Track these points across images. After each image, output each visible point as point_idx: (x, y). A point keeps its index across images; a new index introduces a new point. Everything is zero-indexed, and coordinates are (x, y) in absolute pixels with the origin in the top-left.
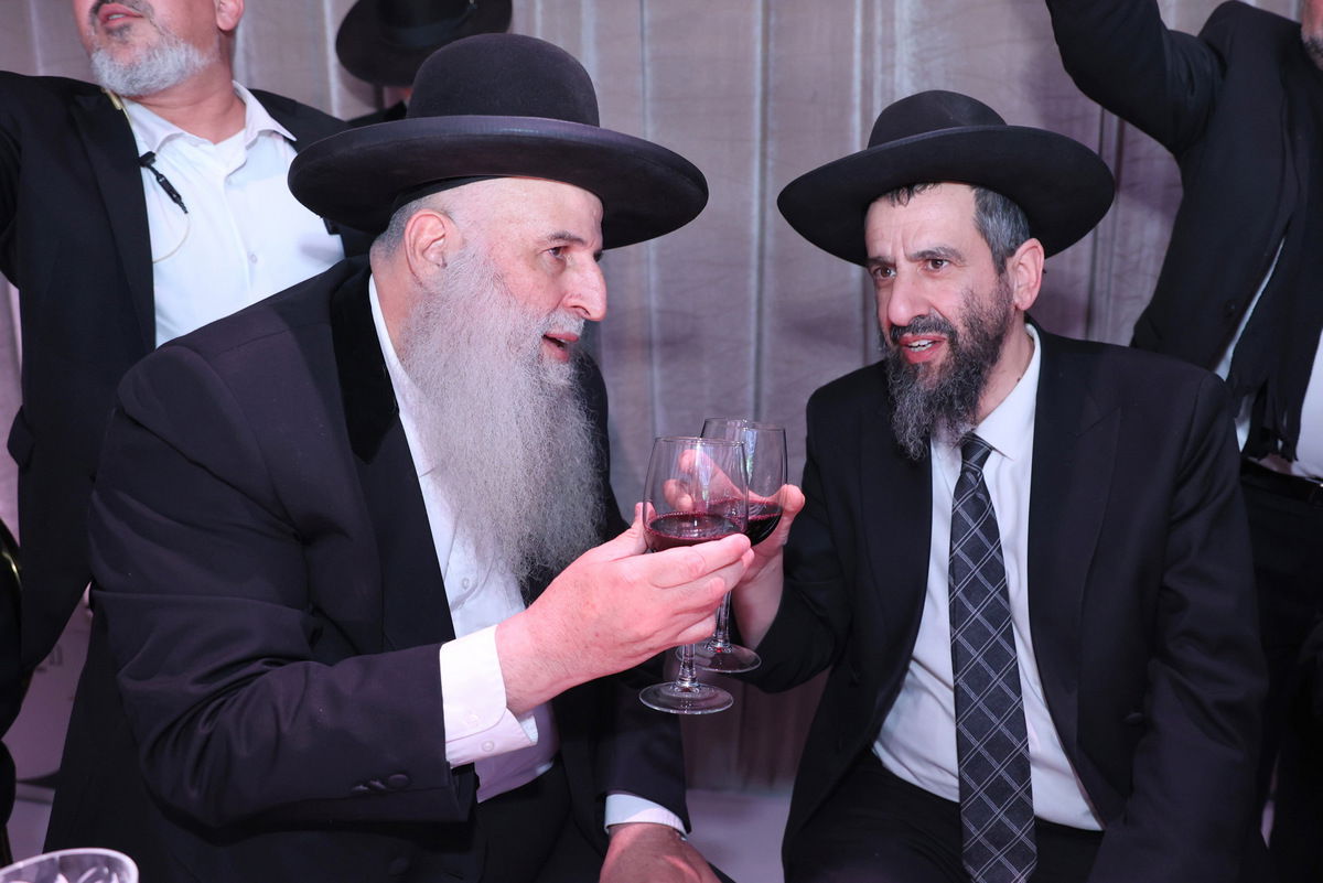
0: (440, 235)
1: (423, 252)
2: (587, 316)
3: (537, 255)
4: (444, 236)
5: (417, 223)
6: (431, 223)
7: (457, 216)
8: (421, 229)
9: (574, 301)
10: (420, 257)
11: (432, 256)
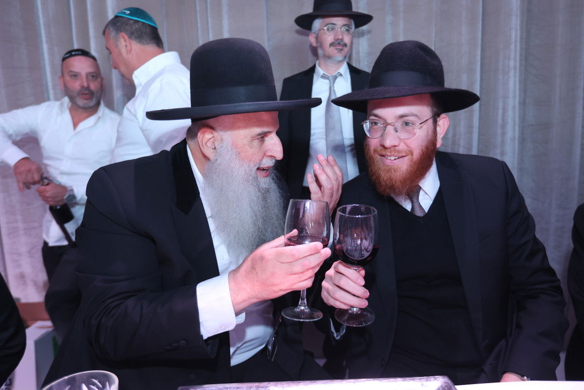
1: (205, 143)
4: (213, 137)
9: (269, 154)
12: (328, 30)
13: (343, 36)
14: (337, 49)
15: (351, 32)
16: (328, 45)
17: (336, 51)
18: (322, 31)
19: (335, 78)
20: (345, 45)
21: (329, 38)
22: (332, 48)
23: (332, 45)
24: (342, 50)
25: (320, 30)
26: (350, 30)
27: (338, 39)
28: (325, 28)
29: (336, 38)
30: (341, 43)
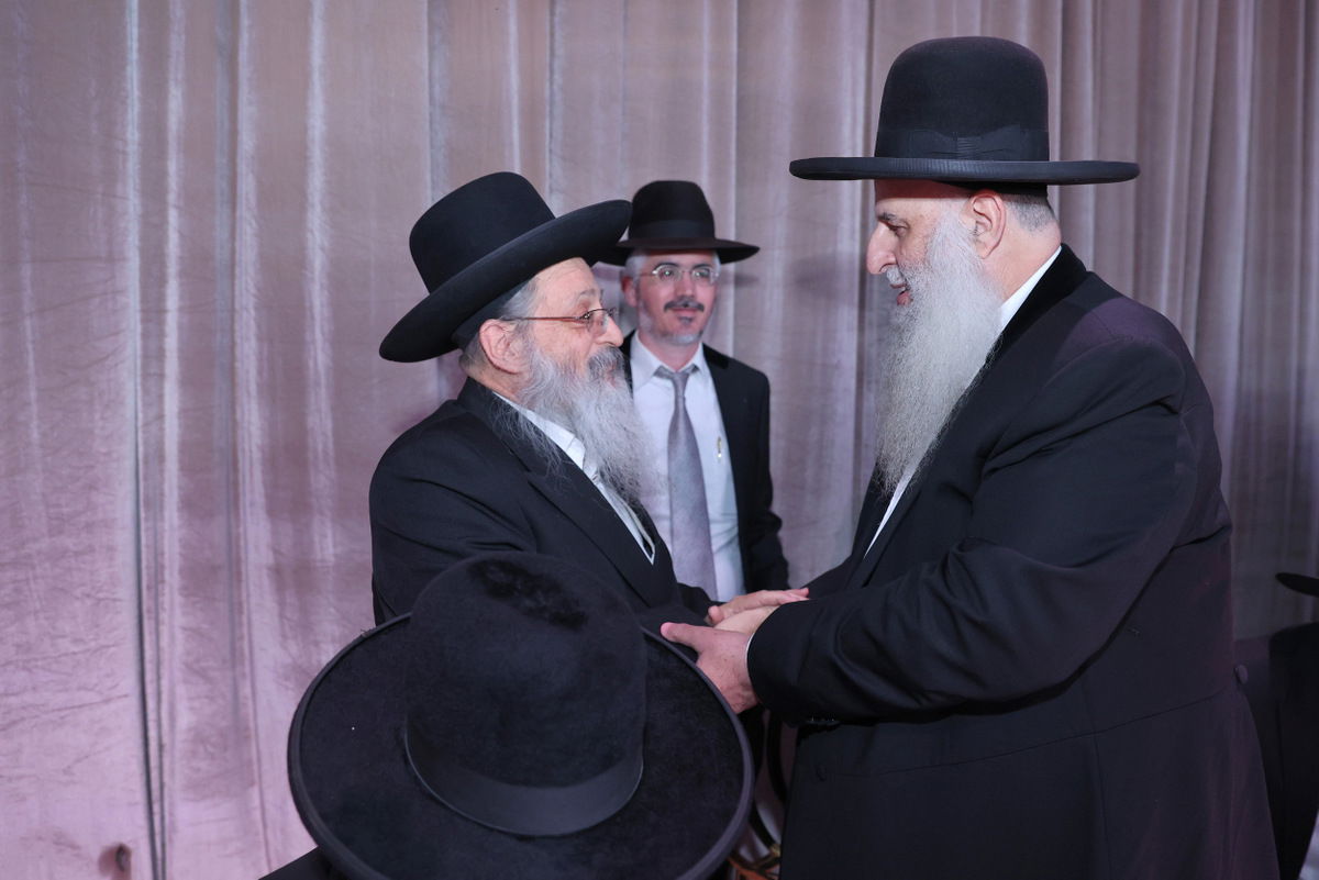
12: (662, 274)
13: (694, 289)
14: (680, 319)
15: (712, 281)
16: (662, 307)
17: (677, 324)
18: (648, 278)
19: (685, 377)
20: (700, 307)
21: (664, 292)
22: (670, 314)
23: (668, 306)
24: (691, 320)
25: (643, 275)
26: (712, 274)
27: (682, 297)
28: (655, 272)
29: (680, 293)
30: (691, 304)
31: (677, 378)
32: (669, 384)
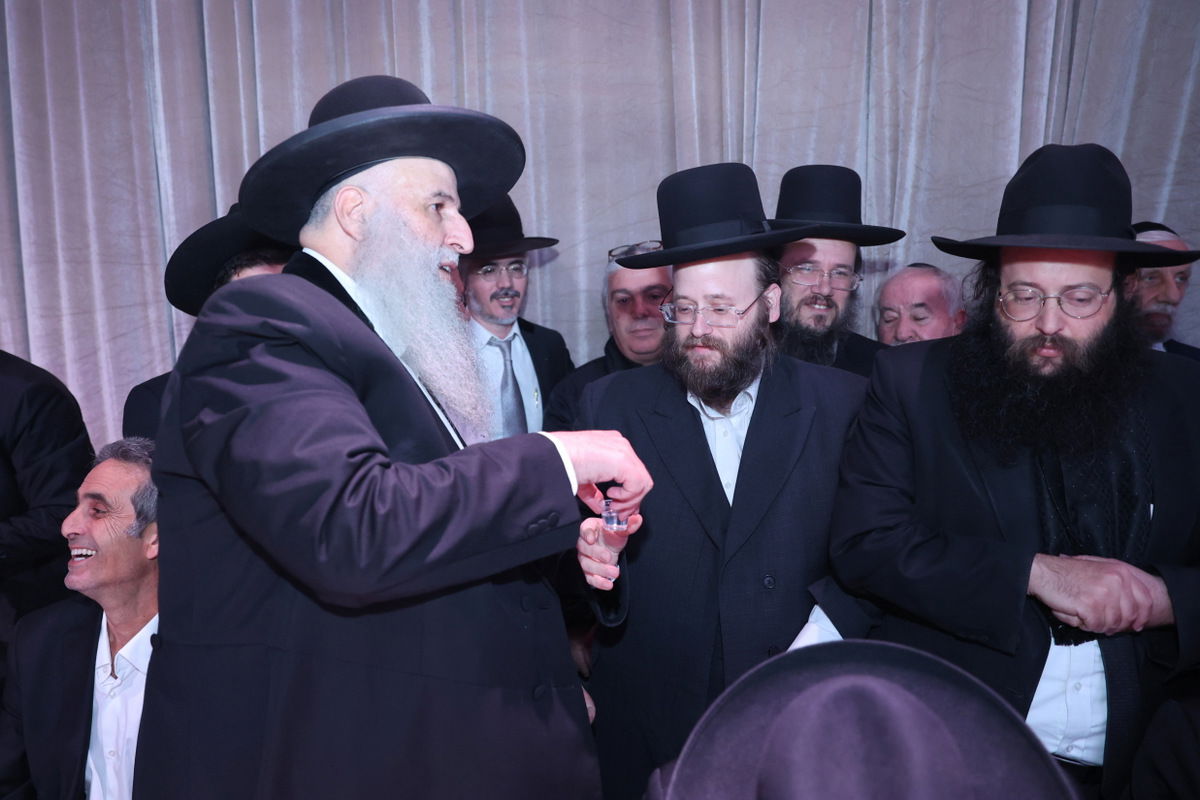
0: (358, 202)
1: (349, 214)
2: (461, 251)
3: (426, 208)
4: (361, 203)
5: (343, 197)
6: (352, 194)
7: (369, 188)
8: (345, 200)
9: (451, 241)
10: (347, 218)
11: (355, 217)
12: (485, 273)
13: (511, 281)
14: (503, 305)
16: (488, 298)
17: (502, 309)
18: (475, 277)
19: (509, 343)
20: (516, 294)
21: (489, 286)
23: (494, 297)
24: (511, 307)
27: (502, 289)
28: (479, 272)
29: (501, 285)
30: (511, 293)
31: (504, 346)
32: (497, 350)
